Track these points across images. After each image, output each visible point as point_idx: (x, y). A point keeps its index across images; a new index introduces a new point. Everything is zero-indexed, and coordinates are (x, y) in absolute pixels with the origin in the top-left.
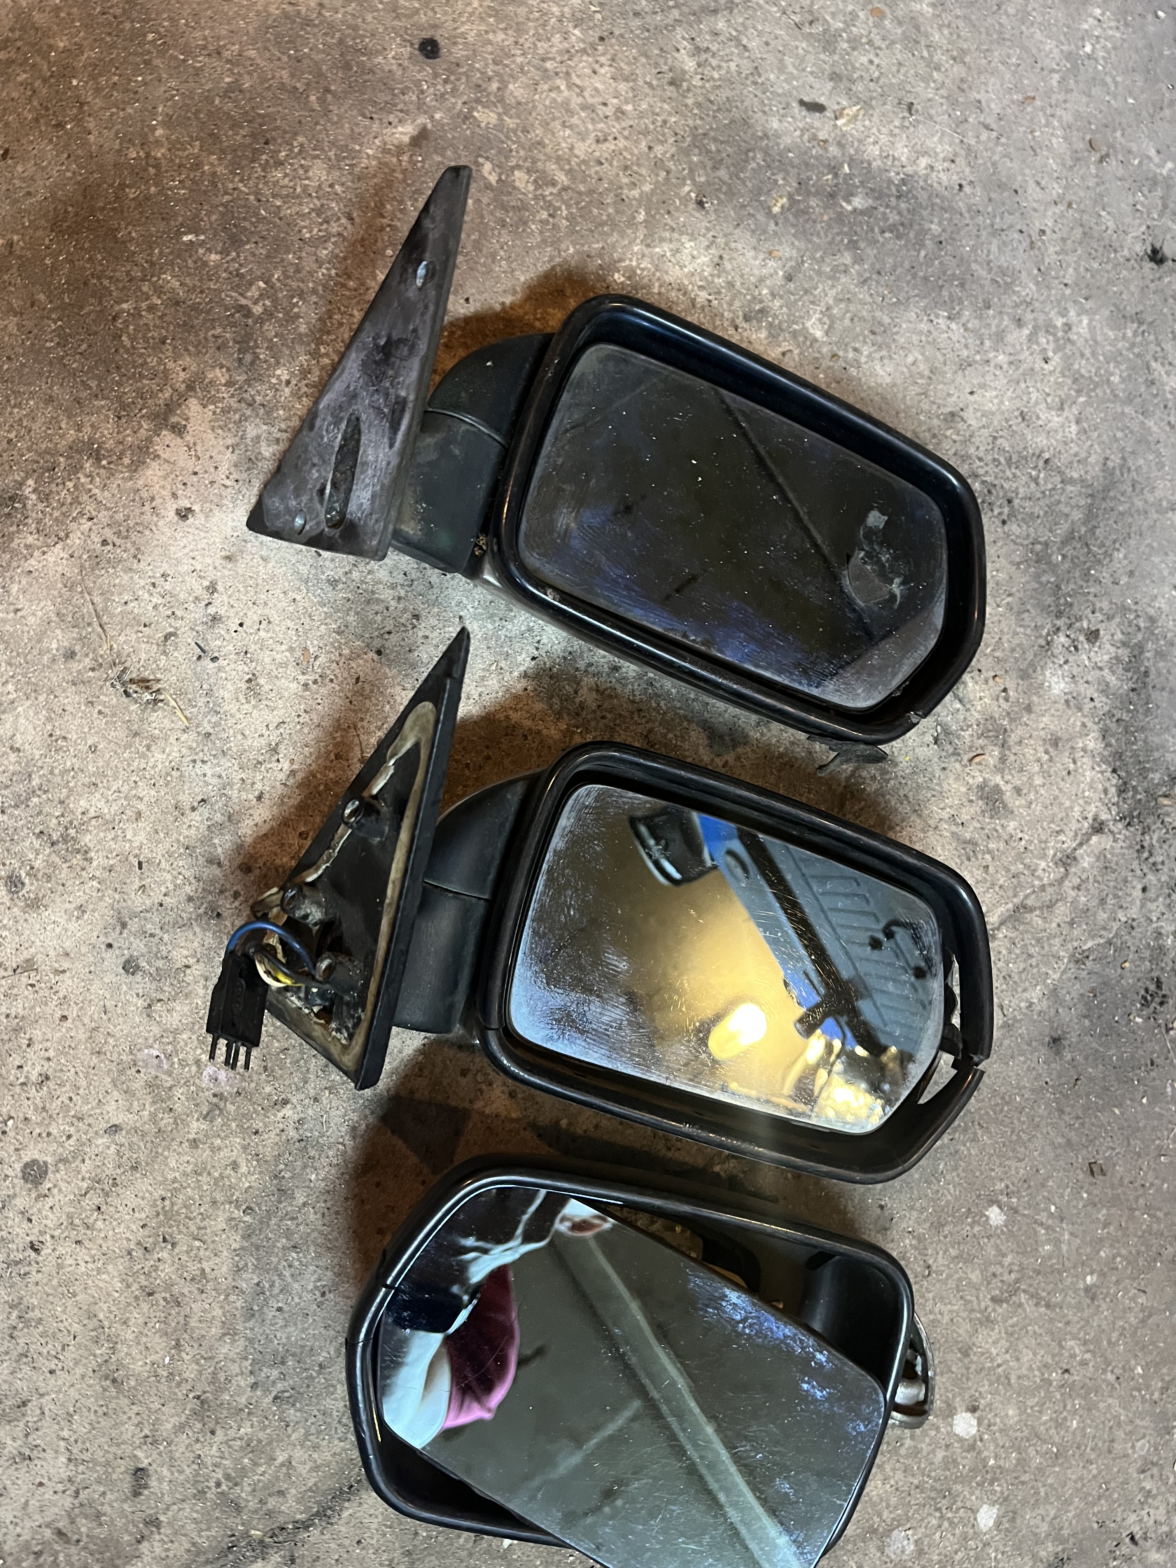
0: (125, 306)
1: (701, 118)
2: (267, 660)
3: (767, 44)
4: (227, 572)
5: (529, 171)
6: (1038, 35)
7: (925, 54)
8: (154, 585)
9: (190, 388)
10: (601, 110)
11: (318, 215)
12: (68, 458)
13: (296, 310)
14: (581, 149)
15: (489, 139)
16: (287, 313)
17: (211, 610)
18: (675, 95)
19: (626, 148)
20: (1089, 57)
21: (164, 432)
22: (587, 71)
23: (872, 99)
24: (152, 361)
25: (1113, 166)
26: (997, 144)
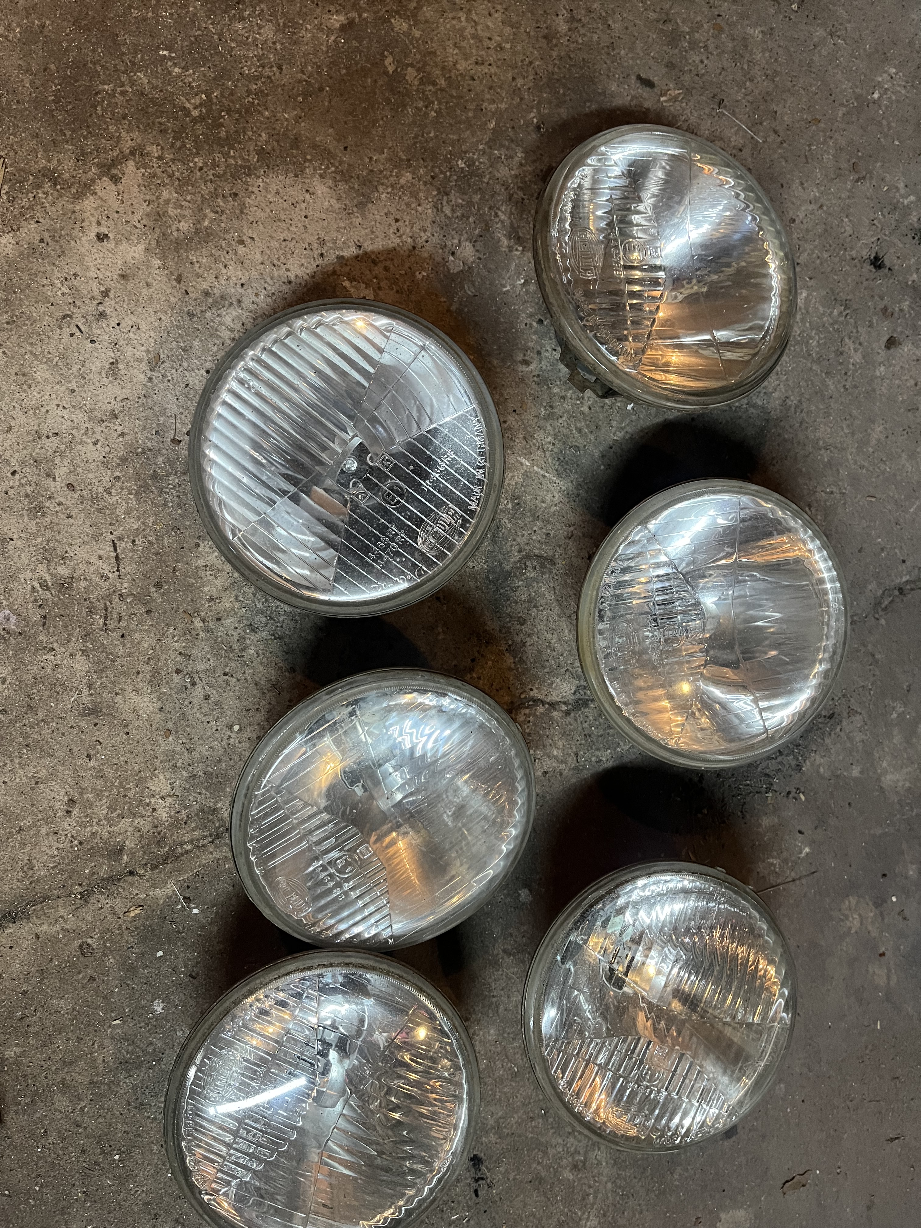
0: (106, 87)
1: (559, 68)
2: (129, 354)
3: (627, 28)
4: (119, 286)
5: (419, 70)
6: (839, 76)
7: (746, 67)
8: (66, 279)
9: (132, 153)
10: (486, 43)
11: (258, 61)
12: (36, 178)
13: (222, 120)
14: (463, 66)
15: (397, 40)
16: (215, 119)
17: (101, 308)
18: (545, 46)
19: (496, 74)
20: (874, 102)
21: (104, 178)
22: (486, 13)
23: (694, 88)
24: (112, 128)
25: (866, 187)
26: (779, 147)
